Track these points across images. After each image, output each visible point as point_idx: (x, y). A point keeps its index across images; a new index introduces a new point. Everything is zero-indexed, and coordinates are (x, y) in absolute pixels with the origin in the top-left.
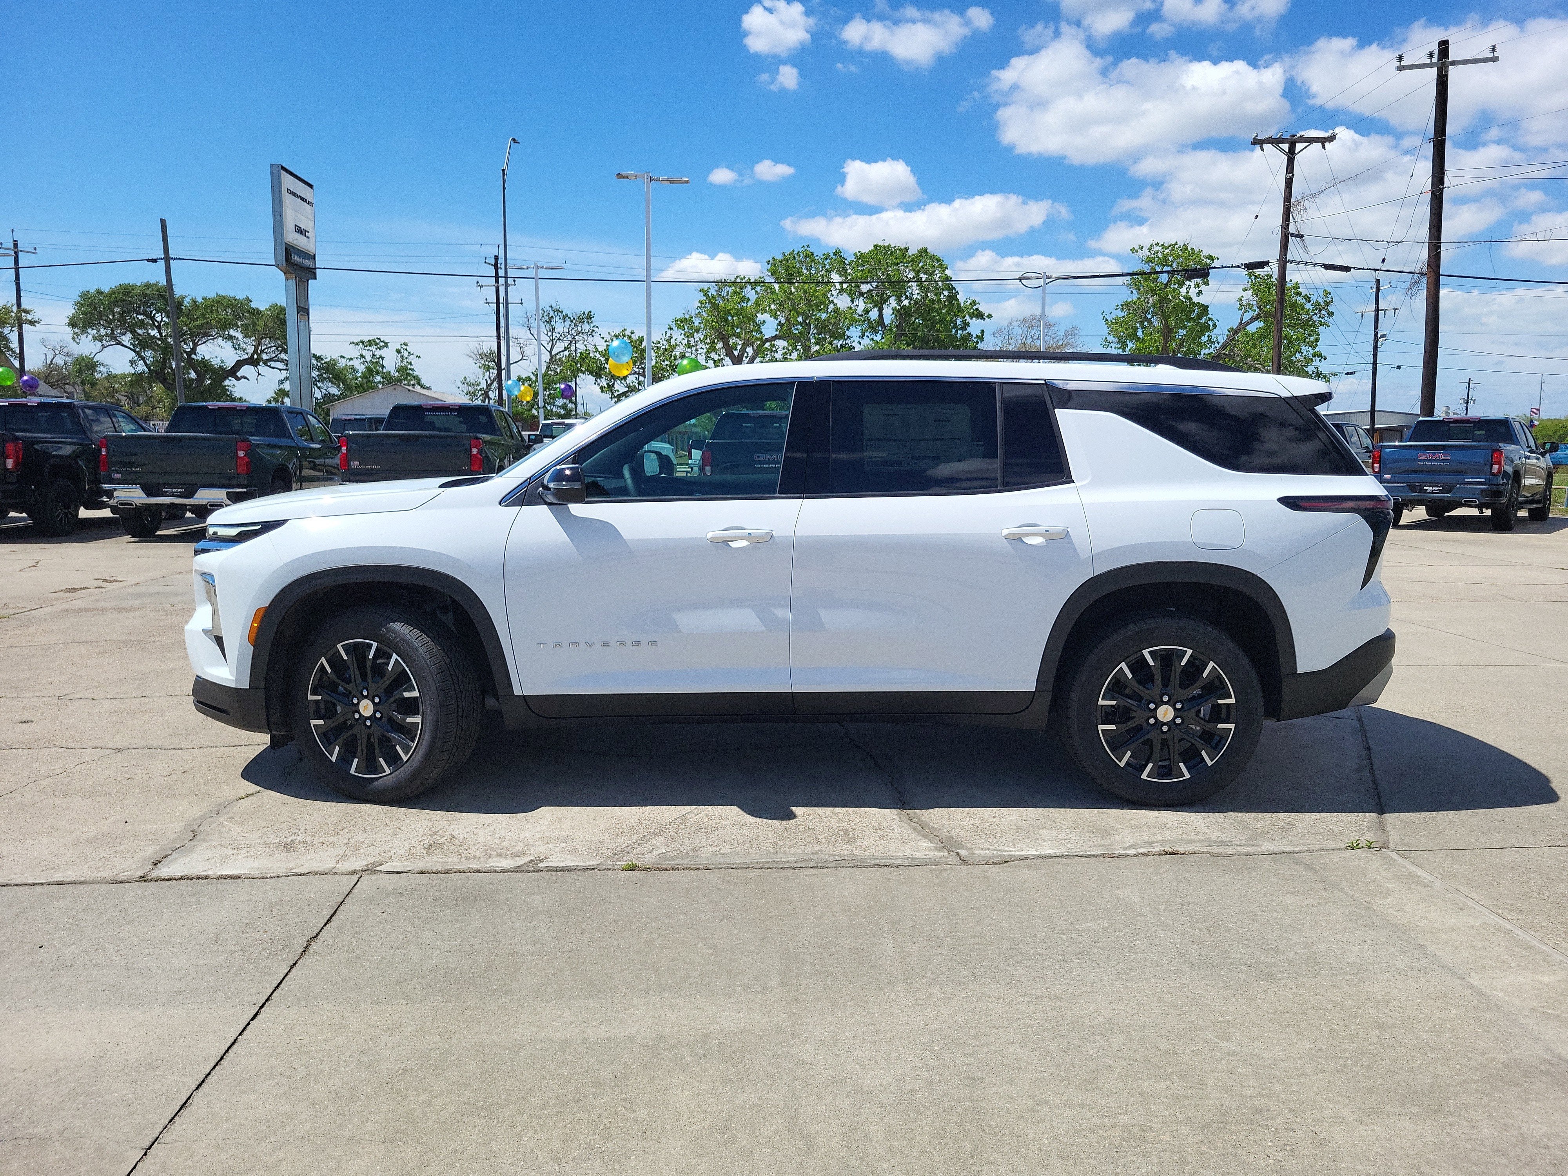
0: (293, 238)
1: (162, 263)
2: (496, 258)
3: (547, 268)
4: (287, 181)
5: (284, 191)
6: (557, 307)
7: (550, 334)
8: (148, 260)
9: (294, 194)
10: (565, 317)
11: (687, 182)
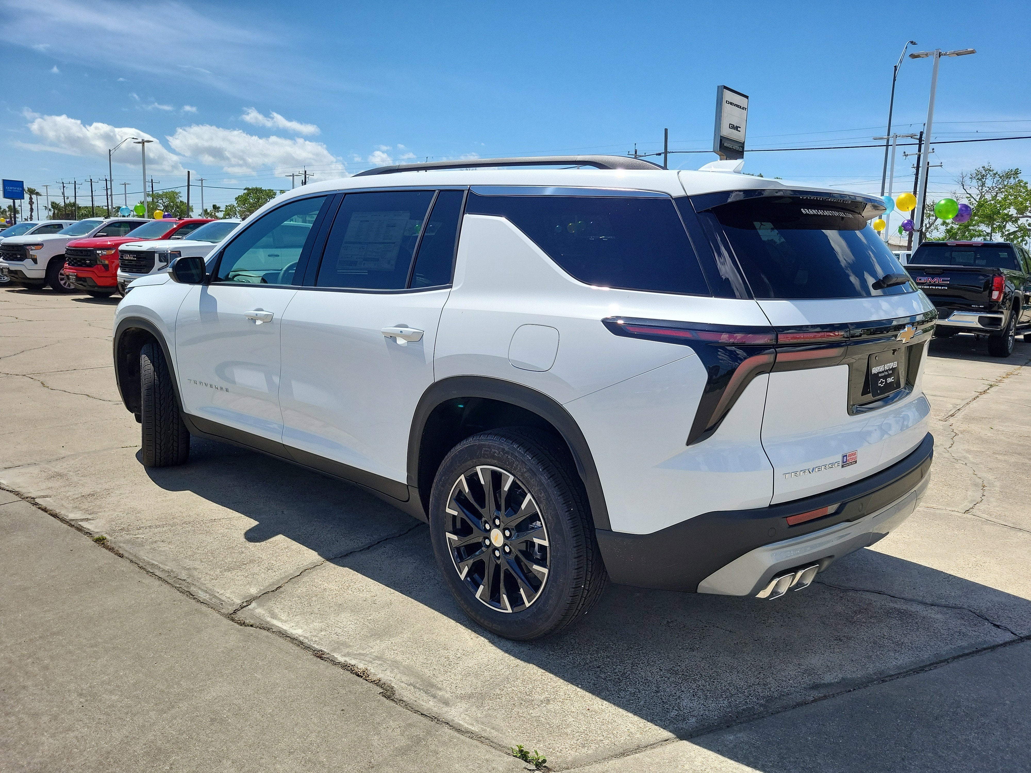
0: (726, 131)
1: (663, 155)
2: (921, 133)
3: (903, 137)
4: (728, 96)
5: (724, 102)
6: (989, 168)
7: (980, 188)
8: (657, 154)
9: (731, 103)
10: (995, 174)
11: (972, 52)
